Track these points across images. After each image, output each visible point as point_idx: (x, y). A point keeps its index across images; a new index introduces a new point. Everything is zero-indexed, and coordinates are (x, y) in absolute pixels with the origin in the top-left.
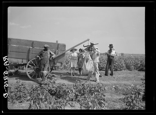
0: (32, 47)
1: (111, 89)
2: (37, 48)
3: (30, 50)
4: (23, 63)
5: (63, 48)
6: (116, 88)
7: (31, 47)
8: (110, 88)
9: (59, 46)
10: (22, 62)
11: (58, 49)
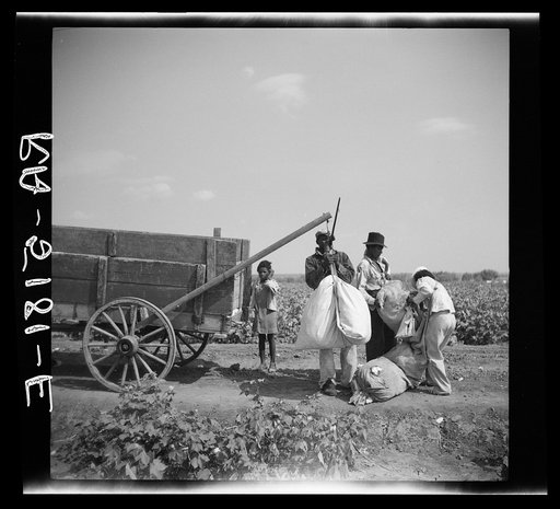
0: (107, 254)
1: (424, 434)
2: (126, 259)
3: (101, 267)
4: (76, 321)
5: (227, 255)
6: (447, 427)
7: (101, 257)
8: (419, 429)
9: (210, 249)
10: (75, 316)
11: (206, 263)
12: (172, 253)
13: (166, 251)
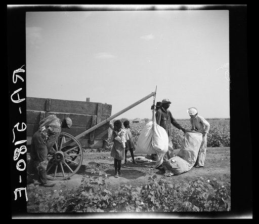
0: (45, 110)
2: (55, 113)
3: (42, 117)
5: (107, 111)
7: (42, 112)
9: (99, 108)
11: (97, 115)
12: (79, 110)
13: (77, 109)
